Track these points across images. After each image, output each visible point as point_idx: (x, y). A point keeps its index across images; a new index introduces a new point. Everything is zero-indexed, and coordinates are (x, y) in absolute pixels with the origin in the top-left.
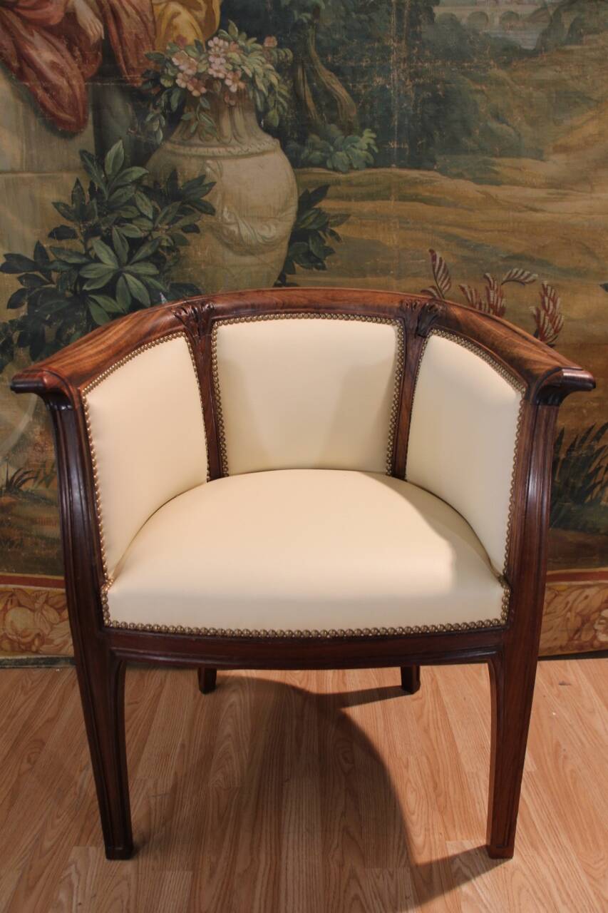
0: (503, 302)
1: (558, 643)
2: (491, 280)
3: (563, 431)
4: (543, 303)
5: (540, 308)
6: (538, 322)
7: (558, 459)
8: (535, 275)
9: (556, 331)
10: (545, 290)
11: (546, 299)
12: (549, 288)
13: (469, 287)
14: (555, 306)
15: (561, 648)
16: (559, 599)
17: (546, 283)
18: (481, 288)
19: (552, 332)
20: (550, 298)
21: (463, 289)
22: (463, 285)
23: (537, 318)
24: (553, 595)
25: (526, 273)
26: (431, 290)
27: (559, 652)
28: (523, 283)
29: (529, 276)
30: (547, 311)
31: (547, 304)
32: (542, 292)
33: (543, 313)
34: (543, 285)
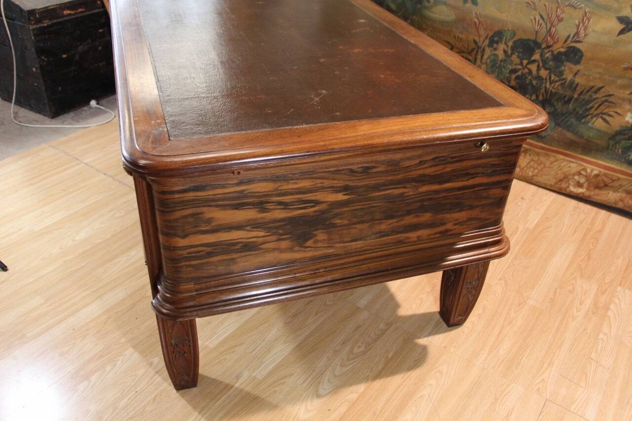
0: (563, 16)
1: (550, 183)
2: (560, 4)
3: (577, 85)
4: (583, 20)
5: (581, 22)
6: (578, 29)
7: (573, 97)
8: (583, 5)
9: (586, 35)
10: (586, 14)
11: (585, 18)
12: (588, 13)
13: (549, 5)
14: (588, 22)
15: (551, 185)
16: (556, 163)
17: (587, 10)
18: (554, 6)
19: (583, 35)
20: (587, 18)
21: (545, 5)
22: (547, 4)
23: (578, 26)
24: (554, 160)
25: (578, 4)
26: (531, 3)
27: (549, 187)
28: (575, 8)
29: (579, 5)
30: (584, 24)
31: (584, 21)
32: (584, 14)
33: (581, 25)
34: (585, 11)
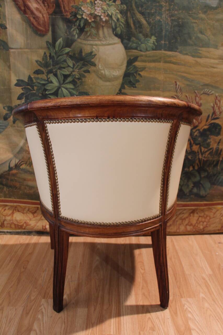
0: (201, 102)
1: (217, 228)
2: (197, 93)
3: (221, 150)
4: (216, 102)
5: (215, 104)
6: (214, 109)
7: (219, 160)
8: (213, 92)
9: (220, 113)
10: (217, 97)
11: (217, 101)
12: (218, 97)
13: (189, 96)
14: (220, 103)
15: (218, 230)
16: (218, 212)
17: (217, 95)
18: (193, 96)
19: (219, 113)
20: (218, 101)
21: (186, 96)
22: (187, 95)
23: (213, 107)
24: (216, 211)
26: (175, 96)
27: (218, 232)
28: (208, 95)
29: (211, 92)
30: (217, 105)
31: (217, 103)
32: (215, 98)
33: (215, 106)
34: (216, 96)
